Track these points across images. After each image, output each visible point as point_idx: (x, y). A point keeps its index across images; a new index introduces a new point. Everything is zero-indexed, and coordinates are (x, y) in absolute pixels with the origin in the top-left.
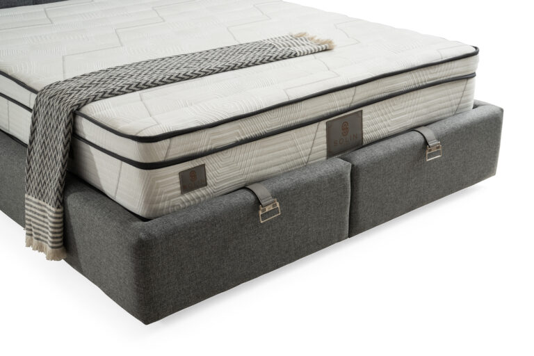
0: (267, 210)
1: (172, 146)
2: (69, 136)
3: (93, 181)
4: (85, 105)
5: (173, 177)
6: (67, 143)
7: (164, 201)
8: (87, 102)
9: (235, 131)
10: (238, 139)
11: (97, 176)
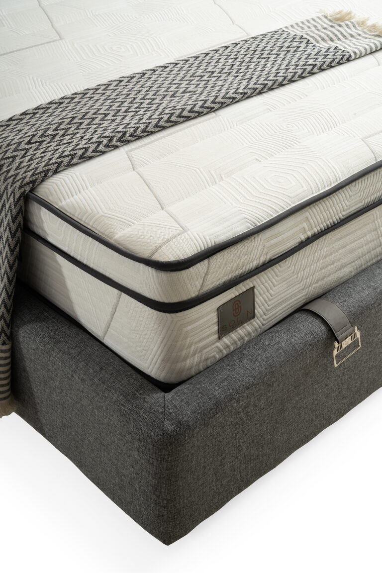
0: (344, 346)
1: (211, 271)
2: (19, 234)
3: (60, 301)
4: (43, 181)
5: (209, 317)
6: (16, 246)
7: (194, 355)
8: (45, 176)
9: (301, 226)
10: (303, 237)
11: (68, 298)
